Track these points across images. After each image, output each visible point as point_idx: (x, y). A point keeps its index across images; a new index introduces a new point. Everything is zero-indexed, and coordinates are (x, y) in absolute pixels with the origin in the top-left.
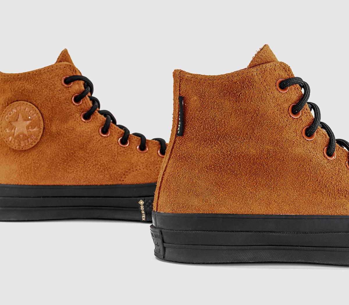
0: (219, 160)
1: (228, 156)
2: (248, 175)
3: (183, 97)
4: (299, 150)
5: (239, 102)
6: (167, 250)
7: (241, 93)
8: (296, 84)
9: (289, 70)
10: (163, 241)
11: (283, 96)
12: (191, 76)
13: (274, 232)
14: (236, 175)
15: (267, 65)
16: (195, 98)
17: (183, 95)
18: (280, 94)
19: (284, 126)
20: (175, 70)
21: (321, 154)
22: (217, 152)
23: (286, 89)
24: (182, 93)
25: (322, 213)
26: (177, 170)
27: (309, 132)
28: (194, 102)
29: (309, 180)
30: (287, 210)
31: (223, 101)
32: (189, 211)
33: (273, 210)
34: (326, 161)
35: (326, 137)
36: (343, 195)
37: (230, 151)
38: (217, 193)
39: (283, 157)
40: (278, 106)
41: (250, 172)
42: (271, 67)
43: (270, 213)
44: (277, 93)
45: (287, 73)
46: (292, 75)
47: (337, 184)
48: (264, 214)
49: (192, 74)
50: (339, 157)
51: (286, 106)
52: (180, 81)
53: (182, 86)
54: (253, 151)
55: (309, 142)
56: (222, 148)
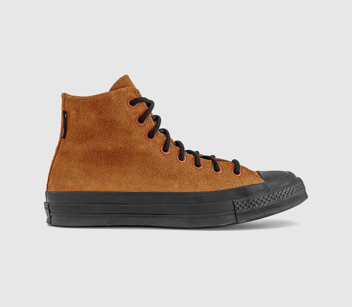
0: (87, 154)
1: (93, 152)
2: (106, 164)
3: (66, 112)
4: (142, 147)
5: (101, 114)
6: (52, 217)
7: (102, 108)
8: (142, 102)
9: (138, 92)
10: (50, 212)
11: (132, 110)
12: (71, 97)
13: (123, 204)
14: (98, 164)
15: (122, 89)
16: (74, 112)
17: (66, 110)
18: (130, 109)
19: (132, 131)
20: (62, 94)
21: (159, 150)
22: (86, 149)
23: (135, 105)
24: (65, 109)
25: (157, 190)
26: (60, 162)
27: (151, 135)
28: (72, 114)
29: (148, 168)
30: (133, 189)
31: (91, 114)
32: (66, 190)
33: (123, 189)
34: (162, 155)
35: (163, 139)
36: (172, 179)
37: (94, 148)
38: (85, 177)
39: (131, 152)
40: (128, 117)
41: (108, 162)
42: (125, 90)
43: (120, 191)
44: (128, 108)
45: (137, 94)
46: (140, 95)
47: (168, 171)
48: (116, 192)
49: (71, 96)
50: (172, 152)
51: (134, 117)
52: (65, 101)
53: (66, 104)
54: (110, 148)
55: (150, 142)
56: (89, 146)
